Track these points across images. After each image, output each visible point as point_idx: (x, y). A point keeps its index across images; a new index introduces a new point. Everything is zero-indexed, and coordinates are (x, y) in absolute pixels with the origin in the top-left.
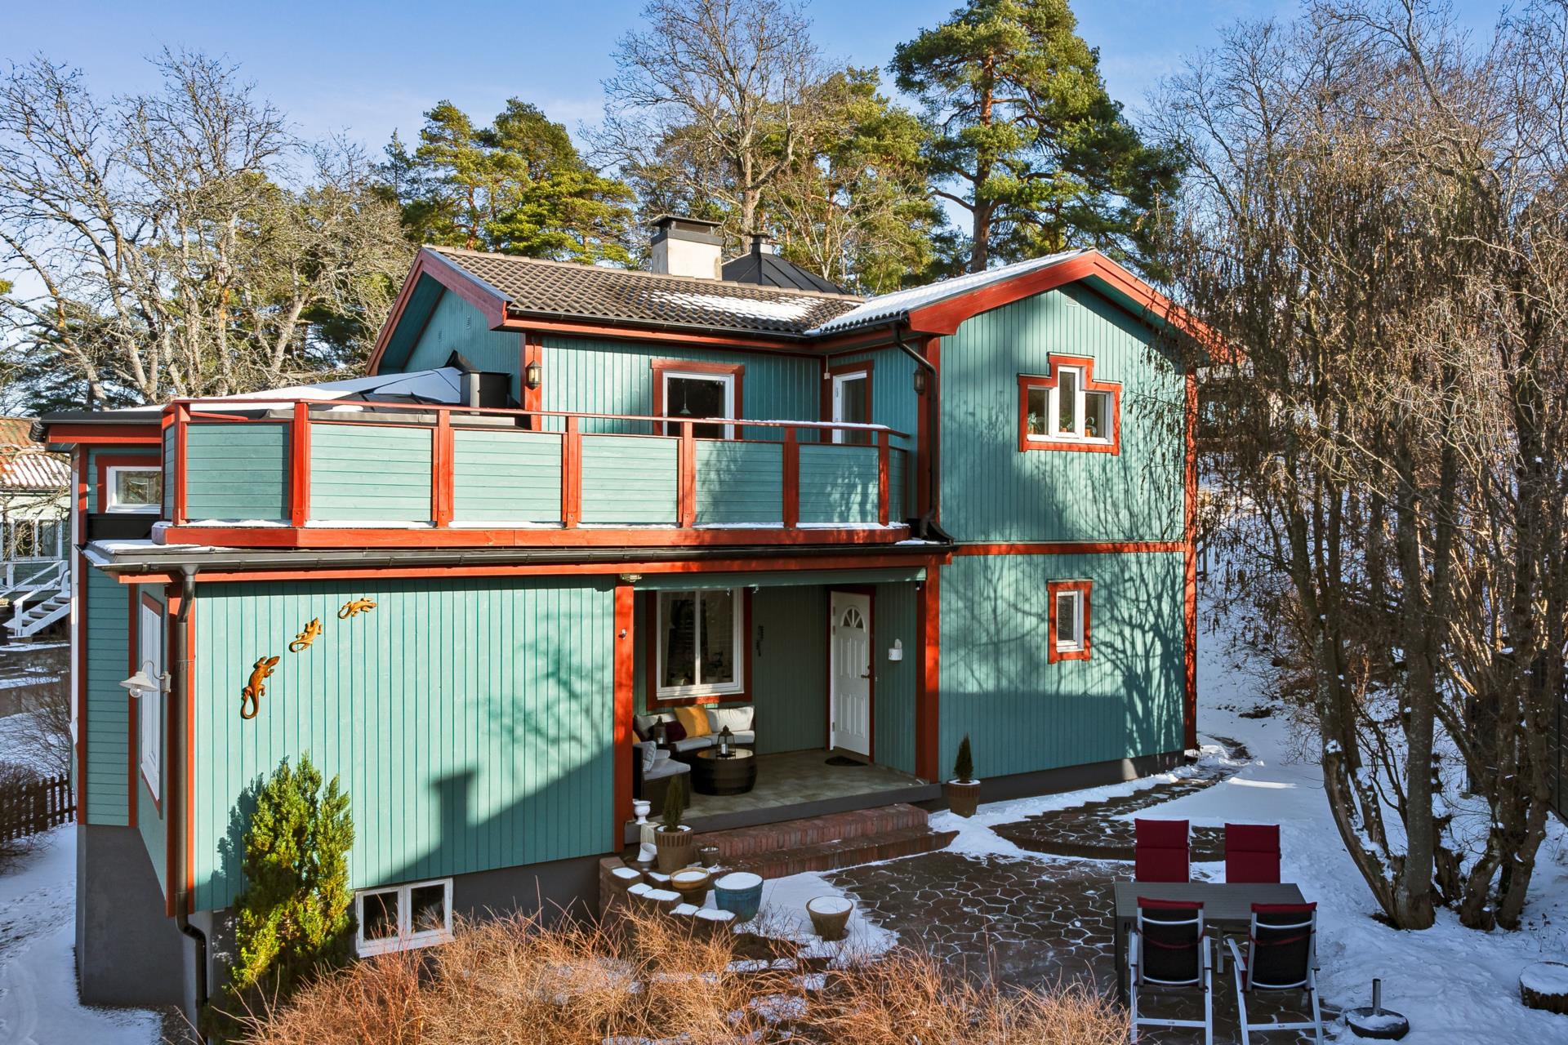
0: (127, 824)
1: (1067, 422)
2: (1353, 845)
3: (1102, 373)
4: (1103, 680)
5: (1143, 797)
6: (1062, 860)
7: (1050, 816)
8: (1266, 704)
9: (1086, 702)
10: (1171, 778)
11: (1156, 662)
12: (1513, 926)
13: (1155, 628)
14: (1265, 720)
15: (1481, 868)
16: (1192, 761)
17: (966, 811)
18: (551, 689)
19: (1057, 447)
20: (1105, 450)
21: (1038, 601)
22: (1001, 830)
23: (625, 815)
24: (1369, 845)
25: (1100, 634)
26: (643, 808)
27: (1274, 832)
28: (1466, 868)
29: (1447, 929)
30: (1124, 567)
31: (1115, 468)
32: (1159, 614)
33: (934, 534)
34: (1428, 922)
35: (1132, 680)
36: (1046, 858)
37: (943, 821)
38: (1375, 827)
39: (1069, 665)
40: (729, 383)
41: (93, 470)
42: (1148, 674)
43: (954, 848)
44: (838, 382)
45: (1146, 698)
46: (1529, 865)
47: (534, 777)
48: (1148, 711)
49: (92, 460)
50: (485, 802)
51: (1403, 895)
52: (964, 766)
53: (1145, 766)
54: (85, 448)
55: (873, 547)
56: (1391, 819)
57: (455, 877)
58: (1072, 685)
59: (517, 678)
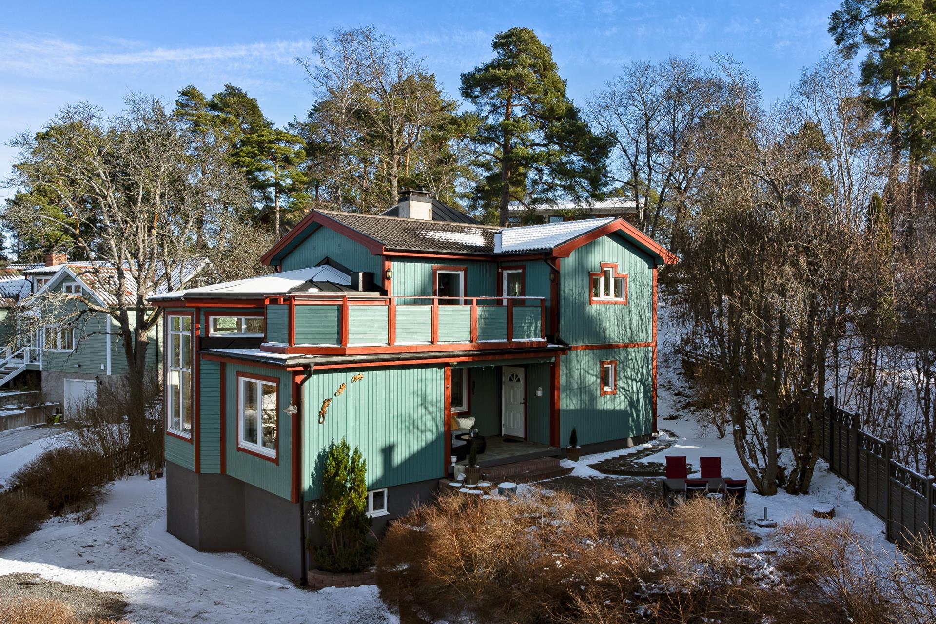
0: (219, 472)
1: (607, 293)
2: (745, 465)
3: (622, 270)
4: (620, 403)
5: (639, 454)
6: (621, 477)
7: (607, 461)
8: (675, 414)
9: (614, 413)
10: (649, 445)
11: (641, 395)
12: (806, 493)
13: (641, 380)
14: (676, 421)
15: (794, 471)
16: (655, 438)
17: (575, 459)
18: (421, 411)
19: (603, 303)
20: (622, 303)
21: (597, 369)
22: (593, 466)
23: (448, 462)
24: (752, 465)
25: (620, 383)
26: (454, 459)
28: (787, 473)
29: (782, 495)
30: (629, 354)
31: (625, 311)
32: (642, 374)
33: (559, 342)
34: (775, 493)
35: (633, 404)
36: (614, 477)
37: (567, 463)
38: (754, 458)
39: (608, 397)
40: (461, 274)
41: (203, 318)
42: (638, 400)
43: (574, 474)
44: (506, 273)
45: (637, 411)
46: (812, 470)
47: (416, 447)
48: (638, 416)
49: (202, 313)
50: (399, 457)
51: (766, 483)
52: (573, 440)
53: (637, 441)
54: (198, 309)
55: (538, 349)
56: (759, 456)
57: (389, 488)
58: (609, 406)
59: (411, 406)
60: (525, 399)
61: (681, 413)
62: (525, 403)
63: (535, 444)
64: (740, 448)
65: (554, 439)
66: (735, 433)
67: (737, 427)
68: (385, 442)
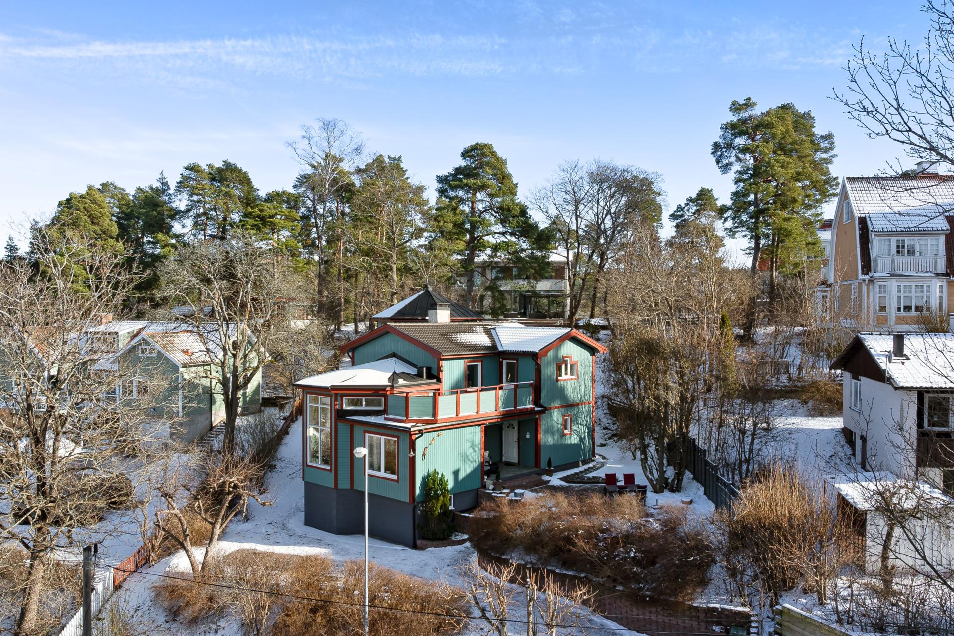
0: (349, 488)
1: (566, 374)
2: (647, 477)
3: (574, 359)
4: (575, 440)
5: (586, 471)
6: (578, 485)
7: (568, 476)
8: (604, 442)
9: (571, 445)
10: (591, 465)
11: (586, 434)
12: (679, 491)
13: (586, 425)
14: (605, 447)
15: (673, 480)
16: (594, 460)
17: (551, 475)
18: (471, 450)
19: (565, 380)
20: (575, 379)
21: (561, 420)
22: (561, 479)
23: (483, 479)
24: (651, 477)
25: (574, 428)
26: (486, 477)
27: (632, 475)
28: (670, 481)
29: (667, 493)
30: (579, 409)
31: (577, 384)
32: (587, 421)
33: (541, 406)
34: (663, 492)
35: (582, 440)
36: (574, 485)
37: (546, 478)
38: (652, 473)
39: (568, 436)
40: (480, 364)
41: (339, 398)
42: (585, 437)
43: (550, 484)
44: (505, 362)
45: (584, 444)
46: (682, 479)
47: (468, 471)
48: (584, 447)
49: (339, 396)
50: (461, 476)
51: (658, 486)
52: (549, 463)
53: (585, 462)
54: (336, 394)
55: (531, 411)
56: (655, 471)
57: (454, 495)
58: (568, 442)
59: (465, 448)
60: (518, 439)
61: (608, 442)
62: (518, 442)
63: (525, 467)
64: (644, 468)
65: (537, 463)
66: (642, 460)
67: (643, 456)
68: (455, 467)
